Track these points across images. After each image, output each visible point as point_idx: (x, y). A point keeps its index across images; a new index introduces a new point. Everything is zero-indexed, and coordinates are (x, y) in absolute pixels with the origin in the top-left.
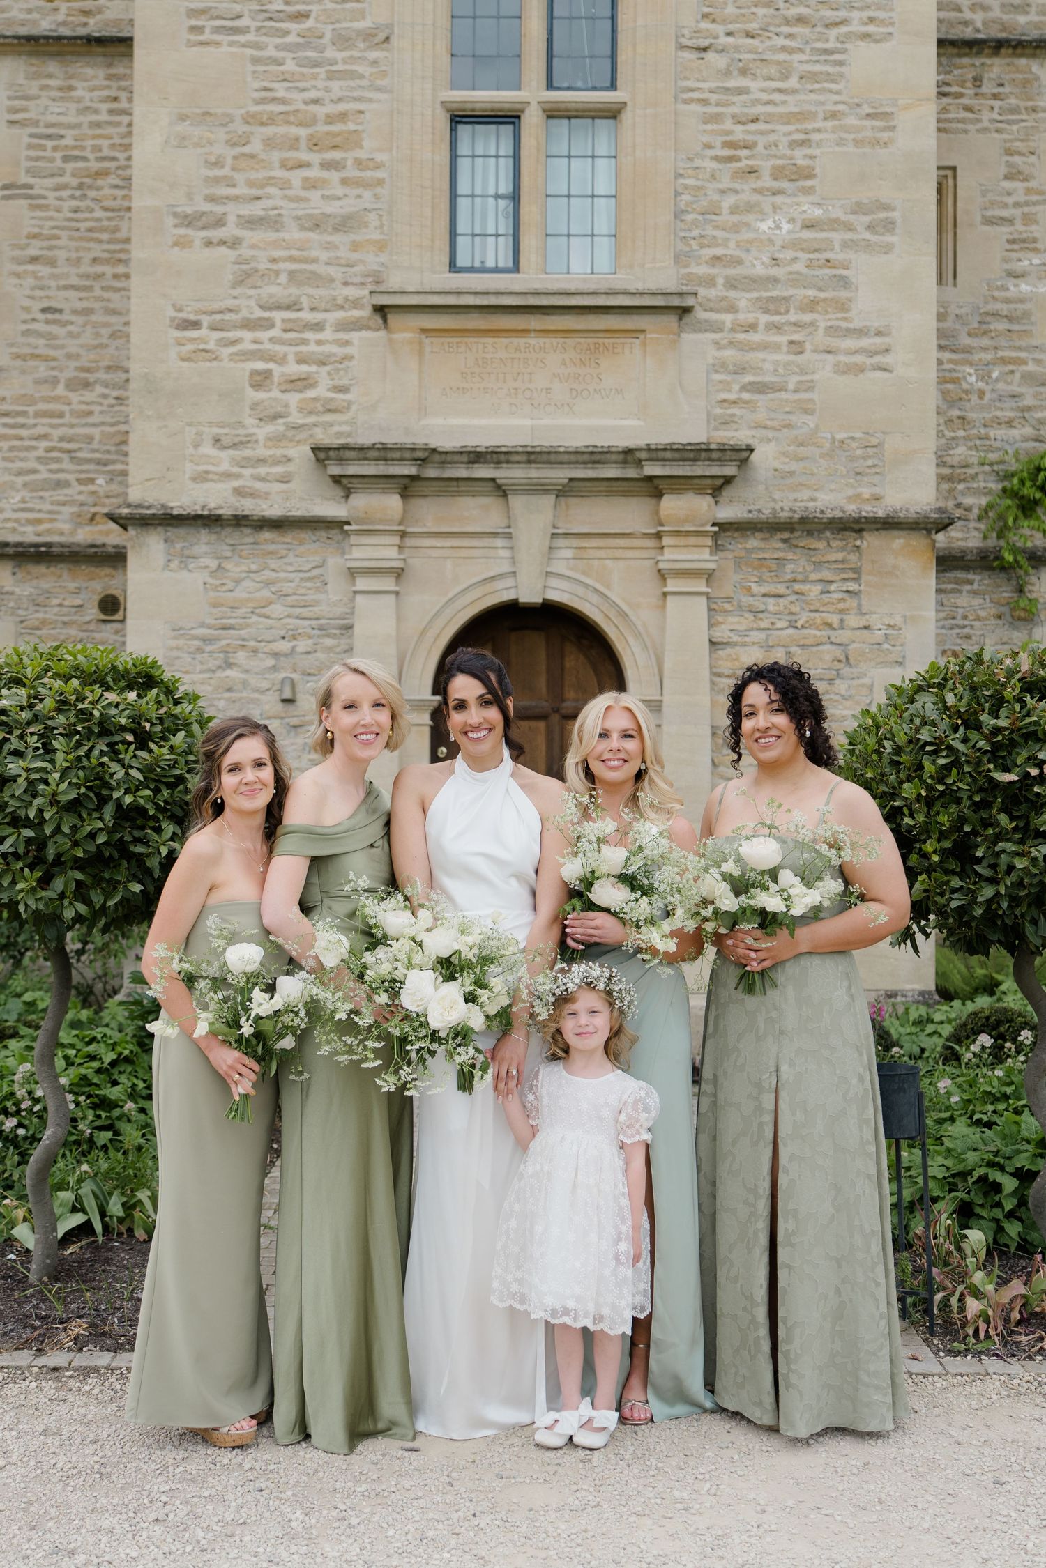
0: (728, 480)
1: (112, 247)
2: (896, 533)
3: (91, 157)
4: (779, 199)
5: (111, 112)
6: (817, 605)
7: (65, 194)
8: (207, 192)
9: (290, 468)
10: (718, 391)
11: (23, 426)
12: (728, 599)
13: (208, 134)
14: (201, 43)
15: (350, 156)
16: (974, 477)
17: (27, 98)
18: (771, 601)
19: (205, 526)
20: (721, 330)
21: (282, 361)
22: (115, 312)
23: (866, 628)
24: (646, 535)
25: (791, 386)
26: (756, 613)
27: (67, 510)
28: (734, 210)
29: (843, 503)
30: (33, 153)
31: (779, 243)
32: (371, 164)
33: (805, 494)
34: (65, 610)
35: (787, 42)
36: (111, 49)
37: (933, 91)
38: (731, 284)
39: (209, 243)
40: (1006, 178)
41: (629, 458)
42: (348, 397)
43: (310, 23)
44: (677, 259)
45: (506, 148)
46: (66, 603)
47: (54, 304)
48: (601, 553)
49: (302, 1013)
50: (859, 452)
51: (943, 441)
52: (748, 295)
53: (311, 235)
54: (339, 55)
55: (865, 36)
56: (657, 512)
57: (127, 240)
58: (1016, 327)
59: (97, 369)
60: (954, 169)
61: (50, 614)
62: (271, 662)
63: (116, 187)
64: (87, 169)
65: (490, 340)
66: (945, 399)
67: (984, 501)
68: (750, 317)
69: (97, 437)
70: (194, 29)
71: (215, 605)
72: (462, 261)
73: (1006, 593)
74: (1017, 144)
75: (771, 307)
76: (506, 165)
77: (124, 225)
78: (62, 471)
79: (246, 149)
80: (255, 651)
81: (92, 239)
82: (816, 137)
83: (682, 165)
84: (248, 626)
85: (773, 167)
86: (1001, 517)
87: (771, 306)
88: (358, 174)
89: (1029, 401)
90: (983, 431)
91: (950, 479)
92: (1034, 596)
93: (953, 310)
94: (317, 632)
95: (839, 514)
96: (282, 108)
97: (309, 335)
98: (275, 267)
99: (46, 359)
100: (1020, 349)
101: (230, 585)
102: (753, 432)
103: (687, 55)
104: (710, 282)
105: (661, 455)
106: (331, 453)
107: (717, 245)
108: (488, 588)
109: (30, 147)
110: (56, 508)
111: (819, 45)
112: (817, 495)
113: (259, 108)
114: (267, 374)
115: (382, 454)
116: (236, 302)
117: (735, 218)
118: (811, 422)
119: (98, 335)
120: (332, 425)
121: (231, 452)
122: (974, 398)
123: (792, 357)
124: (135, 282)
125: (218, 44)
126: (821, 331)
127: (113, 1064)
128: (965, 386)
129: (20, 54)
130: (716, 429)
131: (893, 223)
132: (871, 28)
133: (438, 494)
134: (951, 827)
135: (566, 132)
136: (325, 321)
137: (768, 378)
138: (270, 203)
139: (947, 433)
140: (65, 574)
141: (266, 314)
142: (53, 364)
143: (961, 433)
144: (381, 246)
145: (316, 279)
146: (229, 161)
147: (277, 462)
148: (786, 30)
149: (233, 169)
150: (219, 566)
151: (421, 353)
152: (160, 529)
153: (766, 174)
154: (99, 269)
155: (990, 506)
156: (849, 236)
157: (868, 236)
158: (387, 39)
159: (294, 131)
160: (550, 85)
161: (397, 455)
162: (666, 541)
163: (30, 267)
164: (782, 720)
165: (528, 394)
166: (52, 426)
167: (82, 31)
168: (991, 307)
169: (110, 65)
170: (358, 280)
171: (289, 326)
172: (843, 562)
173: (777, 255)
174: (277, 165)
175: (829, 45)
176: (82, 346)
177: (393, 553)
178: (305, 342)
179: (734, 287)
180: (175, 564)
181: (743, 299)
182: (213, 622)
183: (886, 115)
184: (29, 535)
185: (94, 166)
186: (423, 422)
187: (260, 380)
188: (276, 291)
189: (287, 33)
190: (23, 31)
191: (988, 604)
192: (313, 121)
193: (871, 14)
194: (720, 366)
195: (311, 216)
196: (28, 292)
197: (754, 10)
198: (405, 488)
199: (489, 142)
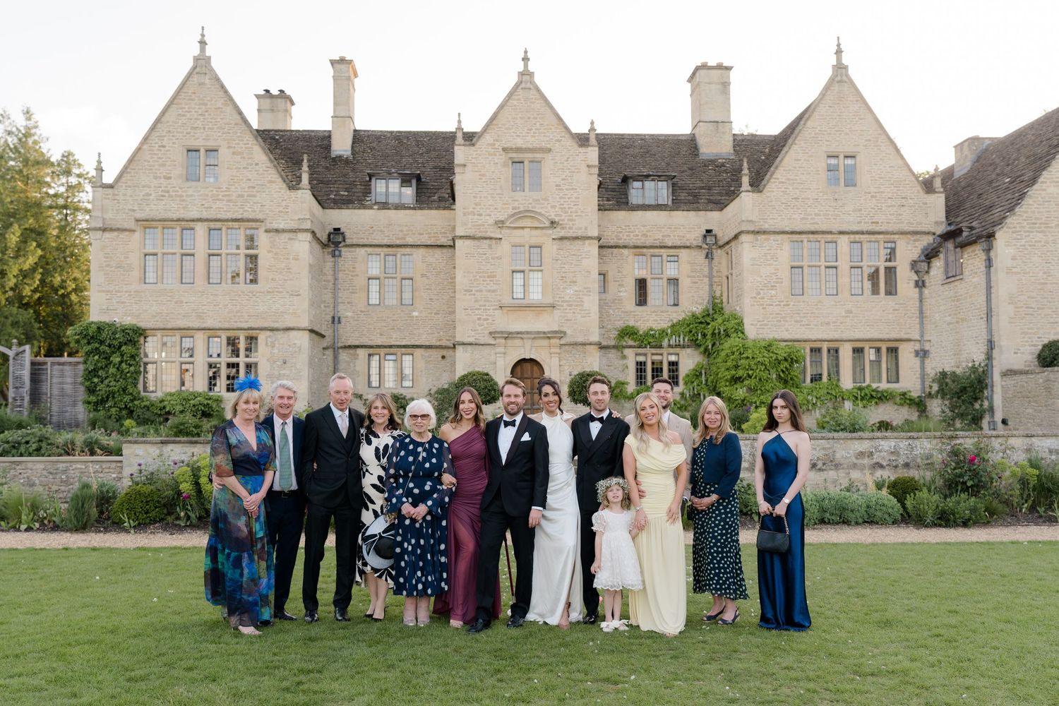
0: (562, 337)
2: (592, 345)
4: (571, 287)
6: (578, 359)
7: (433, 276)
8: (469, 285)
9: (485, 335)
10: (560, 321)
11: (426, 322)
13: (469, 276)
14: (468, 259)
15: (494, 279)
17: (425, 257)
18: (570, 357)
19: (469, 345)
20: (560, 310)
21: (483, 315)
23: (587, 362)
24: (547, 347)
25: (573, 320)
26: (567, 359)
27: (434, 338)
28: (563, 289)
29: (582, 340)
31: (571, 294)
32: (498, 280)
33: (576, 338)
35: (572, 259)
36: (442, 247)
38: (562, 302)
39: (470, 295)
41: (545, 333)
42: (495, 322)
43: (487, 256)
44: (553, 297)
45: (522, 277)
46: (434, 357)
48: (540, 350)
50: (585, 332)
53: (488, 293)
54: (492, 261)
55: (585, 258)
56: (549, 343)
58: (620, 302)
60: (608, 271)
61: (431, 358)
65: (520, 312)
68: (566, 308)
70: (466, 256)
71: (472, 359)
72: (514, 298)
73: (619, 353)
74: (620, 266)
76: (522, 280)
77: (445, 283)
79: (476, 278)
80: (479, 367)
82: (577, 276)
83: (554, 281)
84: (477, 363)
85: (570, 281)
86: (617, 339)
87: (570, 306)
88: (496, 283)
89: (622, 317)
90: (614, 322)
91: (607, 331)
92: (624, 354)
94: (489, 363)
95: (582, 342)
96: (482, 271)
97: (488, 311)
98: (481, 299)
100: (621, 306)
101: (474, 355)
102: (567, 328)
103: (554, 261)
104: (559, 302)
105: (550, 333)
106: (493, 332)
107: (560, 295)
108: (520, 355)
109: (426, 267)
110: (432, 338)
111: (577, 259)
112: (578, 339)
113: (478, 271)
115: (501, 333)
116: (475, 305)
118: (577, 326)
120: (492, 328)
121: (474, 332)
122: (612, 316)
123: (573, 315)
125: (471, 259)
126: (578, 310)
129: (425, 248)
130: (560, 327)
131: (591, 291)
132: (586, 256)
133: (511, 339)
135: (533, 274)
136: (491, 309)
137: (569, 319)
138: (480, 288)
140: (435, 351)
141: (480, 307)
143: (609, 323)
144: (500, 296)
145: (488, 301)
147: (483, 334)
148: (571, 257)
149: (474, 281)
150: (472, 352)
151: (508, 315)
152: (461, 345)
153: (568, 282)
155: (615, 337)
156: (583, 293)
157: (586, 293)
158: (501, 258)
159: (484, 275)
160: (530, 266)
161: (504, 333)
162: (551, 347)
165: (527, 322)
166: (431, 322)
167: (436, 244)
168: (615, 298)
170: (496, 302)
171: (484, 310)
172: (582, 351)
173: (570, 297)
174: (482, 281)
175: (579, 259)
177: (503, 350)
180: (464, 352)
181: (565, 304)
182: (471, 362)
184: (427, 344)
186: (508, 327)
187: (479, 319)
188: (481, 303)
189: (483, 257)
190: (424, 243)
192: (488, 273)
193: (587, 254)
194: (560, 317)
195: (488, 290)
196: (426, 296)
197: (566, 253)
198: (506, 339)
199: (519, 276)
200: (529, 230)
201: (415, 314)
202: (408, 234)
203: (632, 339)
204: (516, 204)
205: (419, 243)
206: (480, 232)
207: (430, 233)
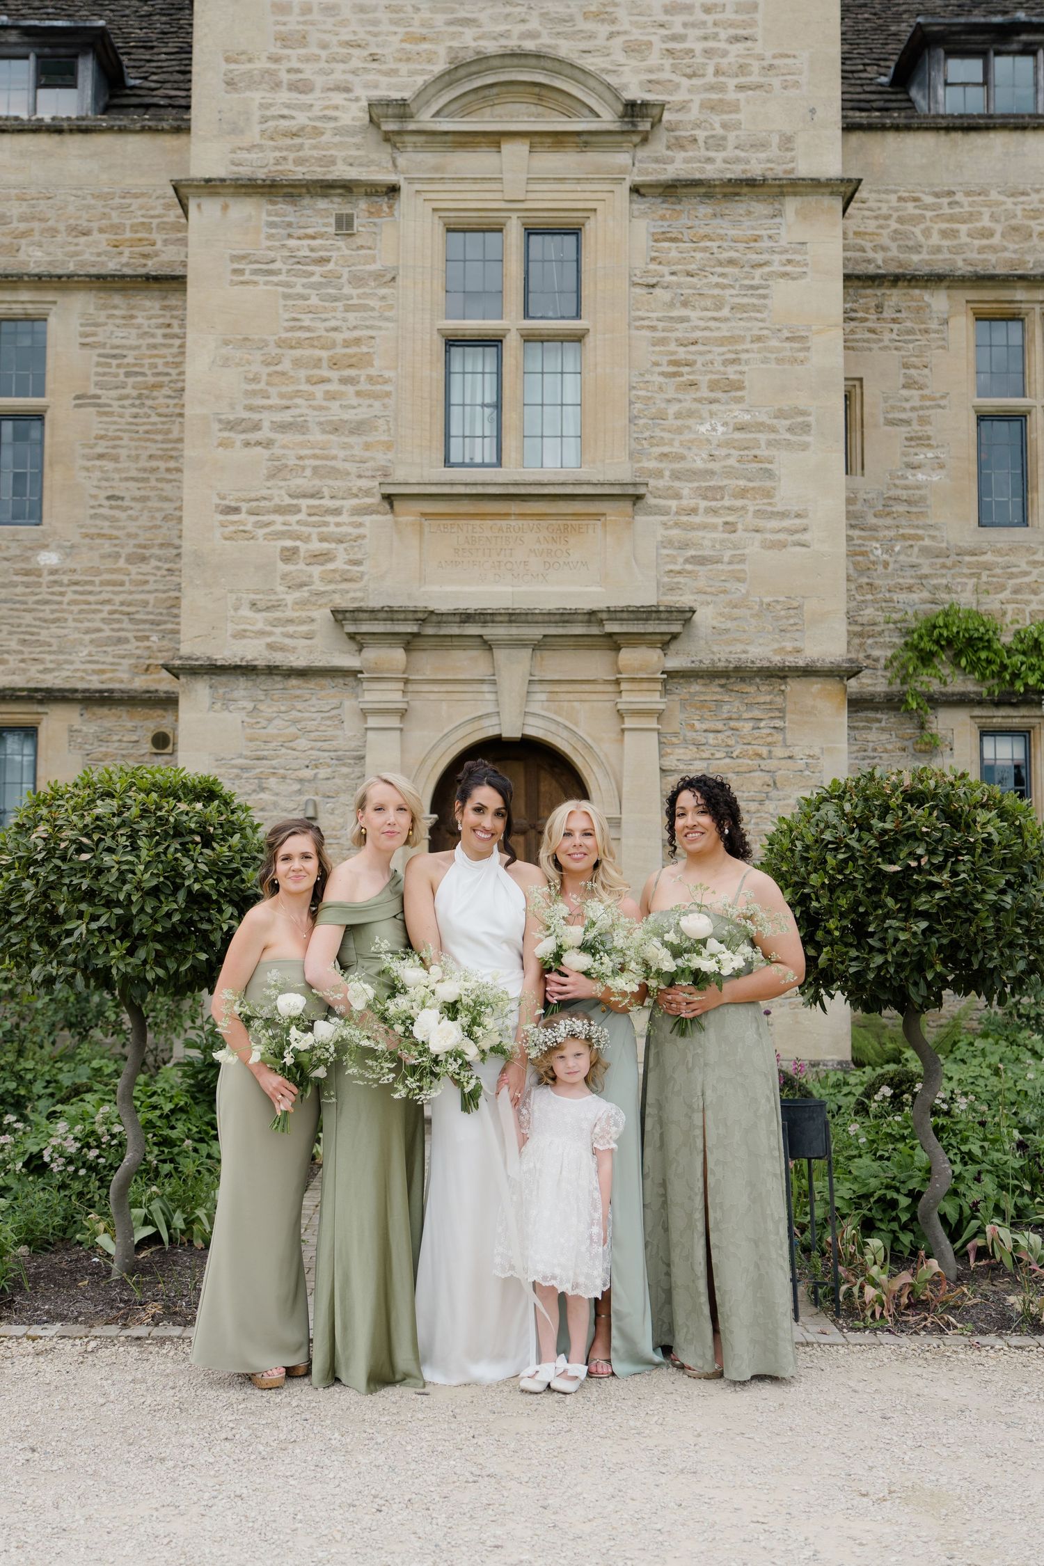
0: (675, 636)
1: (165, 446)
2: (814, 679)
3: (148, 372)
4: (715, 407)
5: (165, 336)
6: (749, 739)
7: (127, 402)
8: (246, 402)
9: (314, 627)
10: (666, 563)
11: (90, 593)
12: (676, 734)
13: (247, 356)
14: (242, 283)
15: (362, 374)
16: (881, 633)
17: (97, 325)
18: (711, 735)
19: (243, 674)
20: (667, 513)
21: (307, 539)
22: (167, 499)
23: (790, 758)
24: (607, 682)
25: (726, 559)
26: (698, 745)
27: (126, 662)
28: (678, 416)
29: (770, 654)
30: (100, 370)
31: (715, 442)
32: (380, 380)
33: (739, 647)
34: (124, 745)
35: (720, 280)
36: (165, 285)
37: (840, 317)
38: (676, 476)
39: (247, 444)
40: (904, 387)
41: (593, 618)
42: (361, 569)
43: (331, 266)
44: (631, 455)
45: (491, 366)
46: (125, 739)
47: (117, 493)
48: (570, 697)
49: (332, 1050)
50: (783, 613)
51: (855, 603)
52: (690, 485)
53: (332, 437)
54: (355, 292)
55: (785, 275)
56: (616, 663)
57: (180, 440)
58: (914, 509)
59: (152, 546)
60: (861, 380)
61: (112, 748)
62: (296, 787)
63: (169, 397)
64: (145, 382)
65: (478, 522)
66: (855, 569)
67: (889, 653)
68: (692, 503)
69: (152, 602)
70: (235, 271)
71: (251, 740)
72: (455, 458)
73: (910, 730)
74: (914, 359)
75: (709, 494)
76: (490, 380)
77: (176, 430)
78: (123, 630)
79: (278, 368)
80: (284, 777)
81: (148, 440)
82: (744, 356)
83: (635, 379)
84: (278, 756)
85: (710, 381)
86: (904, 667)
88: (369, 387)
89: (926, 570)
90: (888, 595)
91: (860, 635)
92: (934, 731)
93: (862, 495)
94: (334, 762)
95: (767, 664)
96: (308, 335)
97: (329, 519)
98: (301, 463)
99: (110, 538)
100: (918, 527)
101: (264, 723)
102: (695, 597)
103: (638, 290)
104: (659, 474)
105: (619, 615)
106: (348, 615)
107: (665, 444)
108: (476, 725)
109: (98, 364)
110: (116, 660)
111: (747, 282)
112: (748, 648)
113: (289, 335)
114: (295, 550)
115: (389, 615)
116: (270, 492)
117: (679, 422)
118: (743, 588)
119: (153, 518)
120: (347, 592)
121: (264, 614)
122: (880, 568)
123: (726, 536)
124: (187, 476)
125: (255, 283)
126: (750, 514)
127: (172, 1111)
128: (872, 558)
129: (91, 289)
130: (664, 594)
131: (808, 426)
132: (789, 269)
133: (435, 648)
134: (848, 909)
135: (539, 351)
136: (342, 507)
137: (706, 553)
138: (297, 411)
139: (857, 597)
140: (124, 715)
141: (295, 502)
142: (117, 542)
143: (869, 597)
144: (389, 446)
145: (334, 473)
146: (264, 378)
147: (302, 622)
148: (719, 270)
149: (268, 384)
150: (255, 708)
151: (421, 533)
152: (206, 677)
153: (704, 387)
154: (154, 464)
155: (895, 657)
156: (773, 436)
157: (788, 436)
158: (394, 279)
159: (318, 353)
160: (527, 315)
161: (402, 616)
162: (624, 686)
163: (97, 463)
164: (706, 820)
165: (509, 566)
166: (114, 593)
167: (142, 271)
168: (892, 493)
169: (165, 298)
170: (369, 473)
171: (313, 511)
172: (770, 703)
173: (714, 452)
174: (303, 380)
175: (756, 282)
176: (139, 527)
177: (398, 696)
178: (326, 524)
179: (678, 478)
180: (218, 706)
181: (686, 488)
182: (249, 753)
183: (803, 339)
184: (95, 683)
185: (151, 380)
186: (423, 589)
187: (289, 555)
188: (302, 482)
189: (312, 274)
190: (93, 271)
191: (894, 739)
192: (333, 345)
193: (789, 257)
194: (667, 543)
195: (331, 422)
196: (95, 483)
197: (693, 254)
198: (408, 643)
199: (477, 361)
200: (522, 147)
201: (49, 558)
202: (24, 235)
203: (973, 666)
204: (470, 41)
205: (71, 268)
206: (300, 162)
207: (116, 228)
